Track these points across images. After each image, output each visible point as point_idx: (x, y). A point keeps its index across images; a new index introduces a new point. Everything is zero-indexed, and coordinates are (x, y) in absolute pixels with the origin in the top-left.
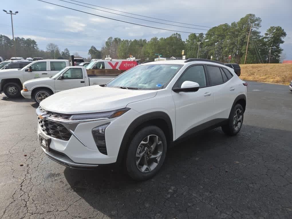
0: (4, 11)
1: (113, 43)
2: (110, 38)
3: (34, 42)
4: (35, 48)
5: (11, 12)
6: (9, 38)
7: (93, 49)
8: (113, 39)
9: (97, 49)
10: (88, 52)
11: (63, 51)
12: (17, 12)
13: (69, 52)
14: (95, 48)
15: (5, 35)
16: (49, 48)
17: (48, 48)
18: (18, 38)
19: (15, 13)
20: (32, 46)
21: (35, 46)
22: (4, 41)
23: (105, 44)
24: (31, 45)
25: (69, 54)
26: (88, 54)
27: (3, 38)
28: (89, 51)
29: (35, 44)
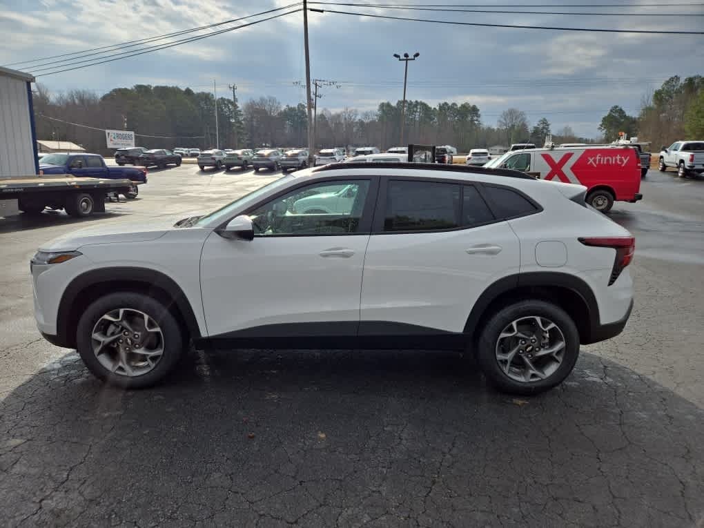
0: (396, 56)
1: (678, 92)
2: (672, 79)
3: (475, 110)
4: (476, 122)
5: (406, 55)
6: (430, 106)
7: (617, 115)
8: (682, 81)
9: (628, 114)
10: (601, 123)
11: (536, 125)
12: (417, 55)
13: (550, 127)
14: (621, 112)
15: (423, 101)
16: (504, 121)
17: (502, 120)
18: (446, 104)
19: (413, 58)
20: (469, 118)
21: (475, 118)
22: (420, 112)
23: (651, 98)
24: (467, 117)
25: (549, 131)
26: (600, 128)
27: (419, 107)
28: (604, 119)
29: (477, 114)
